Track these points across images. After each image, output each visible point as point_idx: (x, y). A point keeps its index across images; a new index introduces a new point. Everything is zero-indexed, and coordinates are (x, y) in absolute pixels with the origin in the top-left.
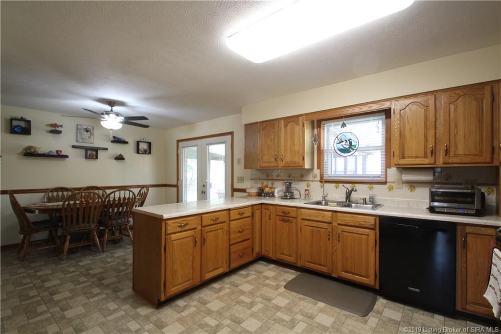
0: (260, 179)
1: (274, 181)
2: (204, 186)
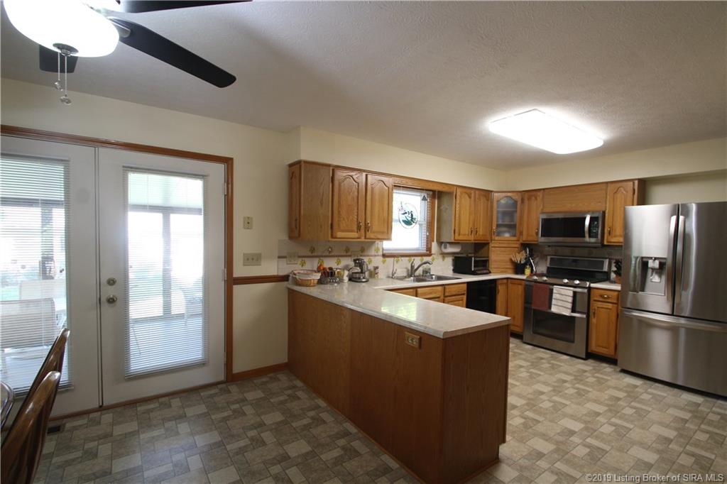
0: (299, 257)
1: (340, 258)
2: (111, 282)
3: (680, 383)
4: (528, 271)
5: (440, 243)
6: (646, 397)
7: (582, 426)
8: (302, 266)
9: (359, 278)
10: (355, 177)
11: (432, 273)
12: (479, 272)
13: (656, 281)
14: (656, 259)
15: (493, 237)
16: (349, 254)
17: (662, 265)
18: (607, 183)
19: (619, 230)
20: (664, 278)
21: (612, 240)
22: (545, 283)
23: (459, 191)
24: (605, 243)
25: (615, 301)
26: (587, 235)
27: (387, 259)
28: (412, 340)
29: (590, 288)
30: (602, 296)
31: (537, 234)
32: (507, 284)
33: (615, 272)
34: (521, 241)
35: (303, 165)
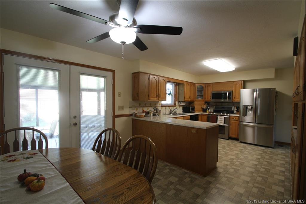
0: (136, 107)
2: (75, 117)
3: (256, 143)
4: (208, 111)
5: (179, 102)
6: (246, 152)
7: (230, 163)
8: (137, 110)
9: (156, 115)
10: (156, 78)
11: (177, 113)
12: (192, 112)
13: (250, 113)
14: (250, 106)
15: (196, 99)
16: (151, 106)
17: (252, 108)
18: (233, 81)
19: (237, 97)
20: (252, 112)
21: (235, 100)
22: (215, 115)
23: (186, 83)
24: (233, 101)
25: (237, 120)
26: (227, 99)
27: (163, 108)
28: (194, 131)
29: (229, 116)
30: (233, 118)
31: (211, 98)
32: (201, 116)
33: (236, 111)
34: (205, 101)
35: (140, 73)
